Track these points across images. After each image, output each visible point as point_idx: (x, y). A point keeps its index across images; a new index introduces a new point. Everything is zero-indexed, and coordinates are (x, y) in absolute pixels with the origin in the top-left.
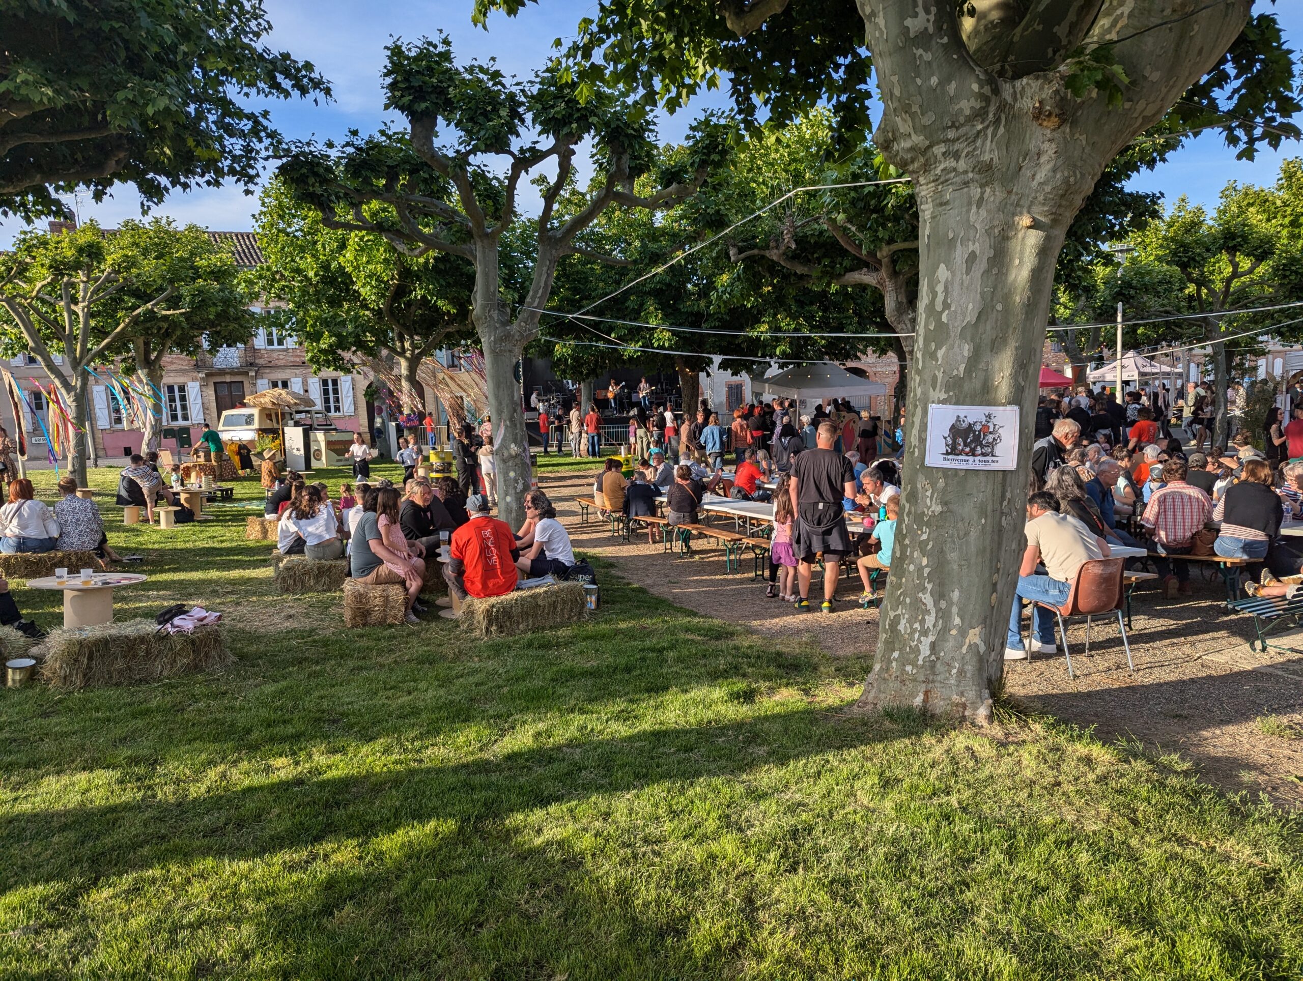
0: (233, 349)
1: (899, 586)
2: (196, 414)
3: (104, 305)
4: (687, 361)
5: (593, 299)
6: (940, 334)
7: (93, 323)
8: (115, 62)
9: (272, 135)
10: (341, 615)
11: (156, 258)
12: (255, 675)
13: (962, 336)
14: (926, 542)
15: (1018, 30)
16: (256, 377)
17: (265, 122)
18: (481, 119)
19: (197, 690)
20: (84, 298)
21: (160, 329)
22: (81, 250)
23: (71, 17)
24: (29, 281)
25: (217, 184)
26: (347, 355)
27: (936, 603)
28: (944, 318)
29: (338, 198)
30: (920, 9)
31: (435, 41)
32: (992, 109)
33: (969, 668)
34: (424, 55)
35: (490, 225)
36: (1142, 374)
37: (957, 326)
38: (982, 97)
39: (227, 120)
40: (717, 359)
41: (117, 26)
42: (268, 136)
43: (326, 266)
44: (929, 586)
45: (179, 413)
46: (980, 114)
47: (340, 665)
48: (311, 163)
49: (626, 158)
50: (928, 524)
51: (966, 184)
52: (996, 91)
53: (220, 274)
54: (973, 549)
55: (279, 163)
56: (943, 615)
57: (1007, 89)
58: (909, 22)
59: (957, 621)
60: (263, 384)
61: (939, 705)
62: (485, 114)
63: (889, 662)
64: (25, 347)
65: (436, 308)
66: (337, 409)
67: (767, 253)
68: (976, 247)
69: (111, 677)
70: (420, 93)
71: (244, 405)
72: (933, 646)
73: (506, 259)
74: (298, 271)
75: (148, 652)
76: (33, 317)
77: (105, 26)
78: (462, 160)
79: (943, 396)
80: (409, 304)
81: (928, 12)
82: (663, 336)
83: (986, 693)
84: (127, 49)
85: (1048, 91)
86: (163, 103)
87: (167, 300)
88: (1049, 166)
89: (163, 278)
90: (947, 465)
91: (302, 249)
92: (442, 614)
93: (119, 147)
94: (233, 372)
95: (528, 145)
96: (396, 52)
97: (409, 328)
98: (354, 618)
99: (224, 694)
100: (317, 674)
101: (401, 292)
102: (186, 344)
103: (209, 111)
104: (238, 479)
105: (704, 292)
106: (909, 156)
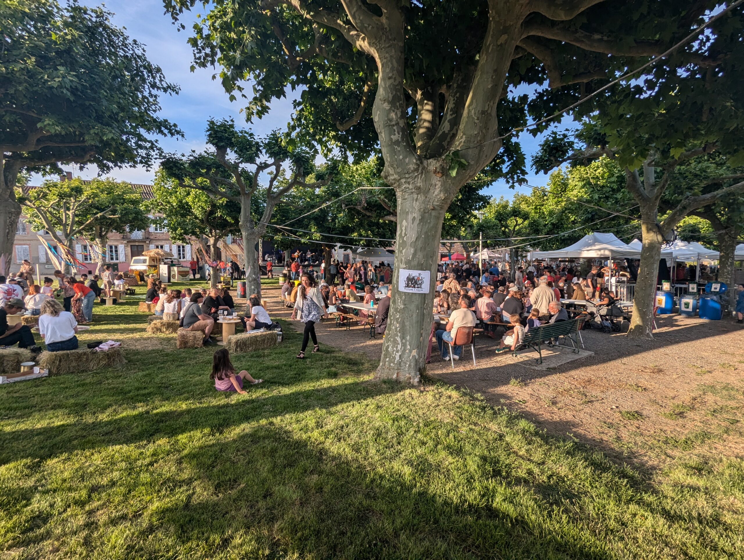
0: (140, 232)
1: (389, 334)
2: (122, 258)
3: (82, 212)
4: (327, 245)
5: (291, 220)
6: (403, 244)
7: (77, 219)
8: (90, 117)
9: (159, 149)
10: (175, 344)
11: (107, 194)
12: (135, 368)
13: (411, 246)
14: (398, 318)
15: (432, 142)
16: (149, 244)
17: (156, 144)
18: (244, 151)
19: (108, 375)
20: (73, 209)
21: (107, 222)
22: (72, 189)
23: (72, 99)
24: (47, 200)
25: (134, 167)
26: (187, 237)
27: (401, 341)
28: (405, 239)
29: (186, 176)
30: (396, 133)
31: (228, 120)
32: (420, 169)
33: (412, 364)
34: (223, 125)
35: (247, 190)
36: (489, 257)
37: (409, 242)
38: (417, 164)
39: (140, 143)
40: (339, 245)
41: (92, 103)
42: (157, 149)
43: (181, 201)
44: (399, 334)
45: (114, 257)
46: (416, 170)
47: (172, 364)
48: (175, 162)
49: (302, 169)
50: (399, 312)
51: (412, 193)
52: (422, 163)
53: (135, 202)
54: (414, 321)
55: (161, 161)
56: (404, 345)
57: (425, 162)
58: (392, 137)
59: (409, 347)
60: (152, 246)
61: (402, 378)
62: (246, 149)
63: (385, 362)
64: (44, 227)
65: (226, 220)
66: (184, 257)
67: (356, 207)
68: (415, 215)
69: (69, 370)
70: (220, 139)
71: (143, 255)
72: (400, 356)
73: (255, 202)
74: (169, 202)
75: (87, 359)
76: (48, 215)
77: (87, 103)
78: (236, 165)
79: (404, 266)
80: (215, 218)
81: (399, 134)
82: (317, 236)
83: (418, 373)
84: (96, 113)
85: (438, 165)
86: (110, 136)
87: (111, 211)
88: (439, 190)
89: (110, 203)
90: (406, 291)
91: (171, 194)
92: (219, 343)
93: (91, 150)
94: (139, 241)
95: (263, 161)
96: (212, 123)
97: (214, 226)
98: (181, 345)
99: (121, 376)
100: (162, 368)
101: (212, 212)
102: (119, 229)
103: (132, 138)
104: (137, 285)
105: (334, 219)
106: (393, 182)
